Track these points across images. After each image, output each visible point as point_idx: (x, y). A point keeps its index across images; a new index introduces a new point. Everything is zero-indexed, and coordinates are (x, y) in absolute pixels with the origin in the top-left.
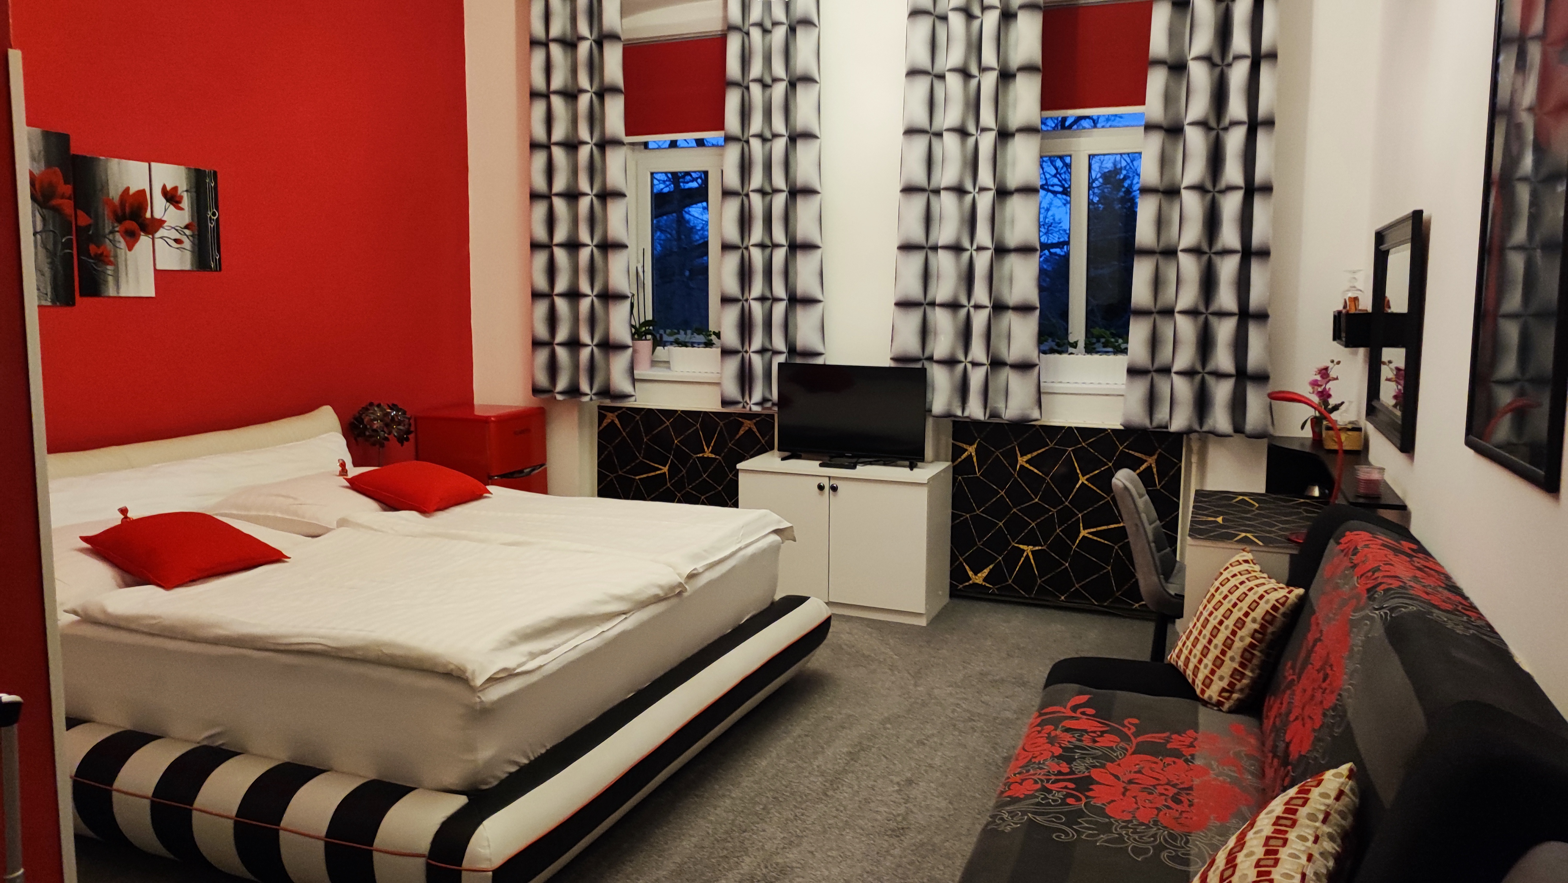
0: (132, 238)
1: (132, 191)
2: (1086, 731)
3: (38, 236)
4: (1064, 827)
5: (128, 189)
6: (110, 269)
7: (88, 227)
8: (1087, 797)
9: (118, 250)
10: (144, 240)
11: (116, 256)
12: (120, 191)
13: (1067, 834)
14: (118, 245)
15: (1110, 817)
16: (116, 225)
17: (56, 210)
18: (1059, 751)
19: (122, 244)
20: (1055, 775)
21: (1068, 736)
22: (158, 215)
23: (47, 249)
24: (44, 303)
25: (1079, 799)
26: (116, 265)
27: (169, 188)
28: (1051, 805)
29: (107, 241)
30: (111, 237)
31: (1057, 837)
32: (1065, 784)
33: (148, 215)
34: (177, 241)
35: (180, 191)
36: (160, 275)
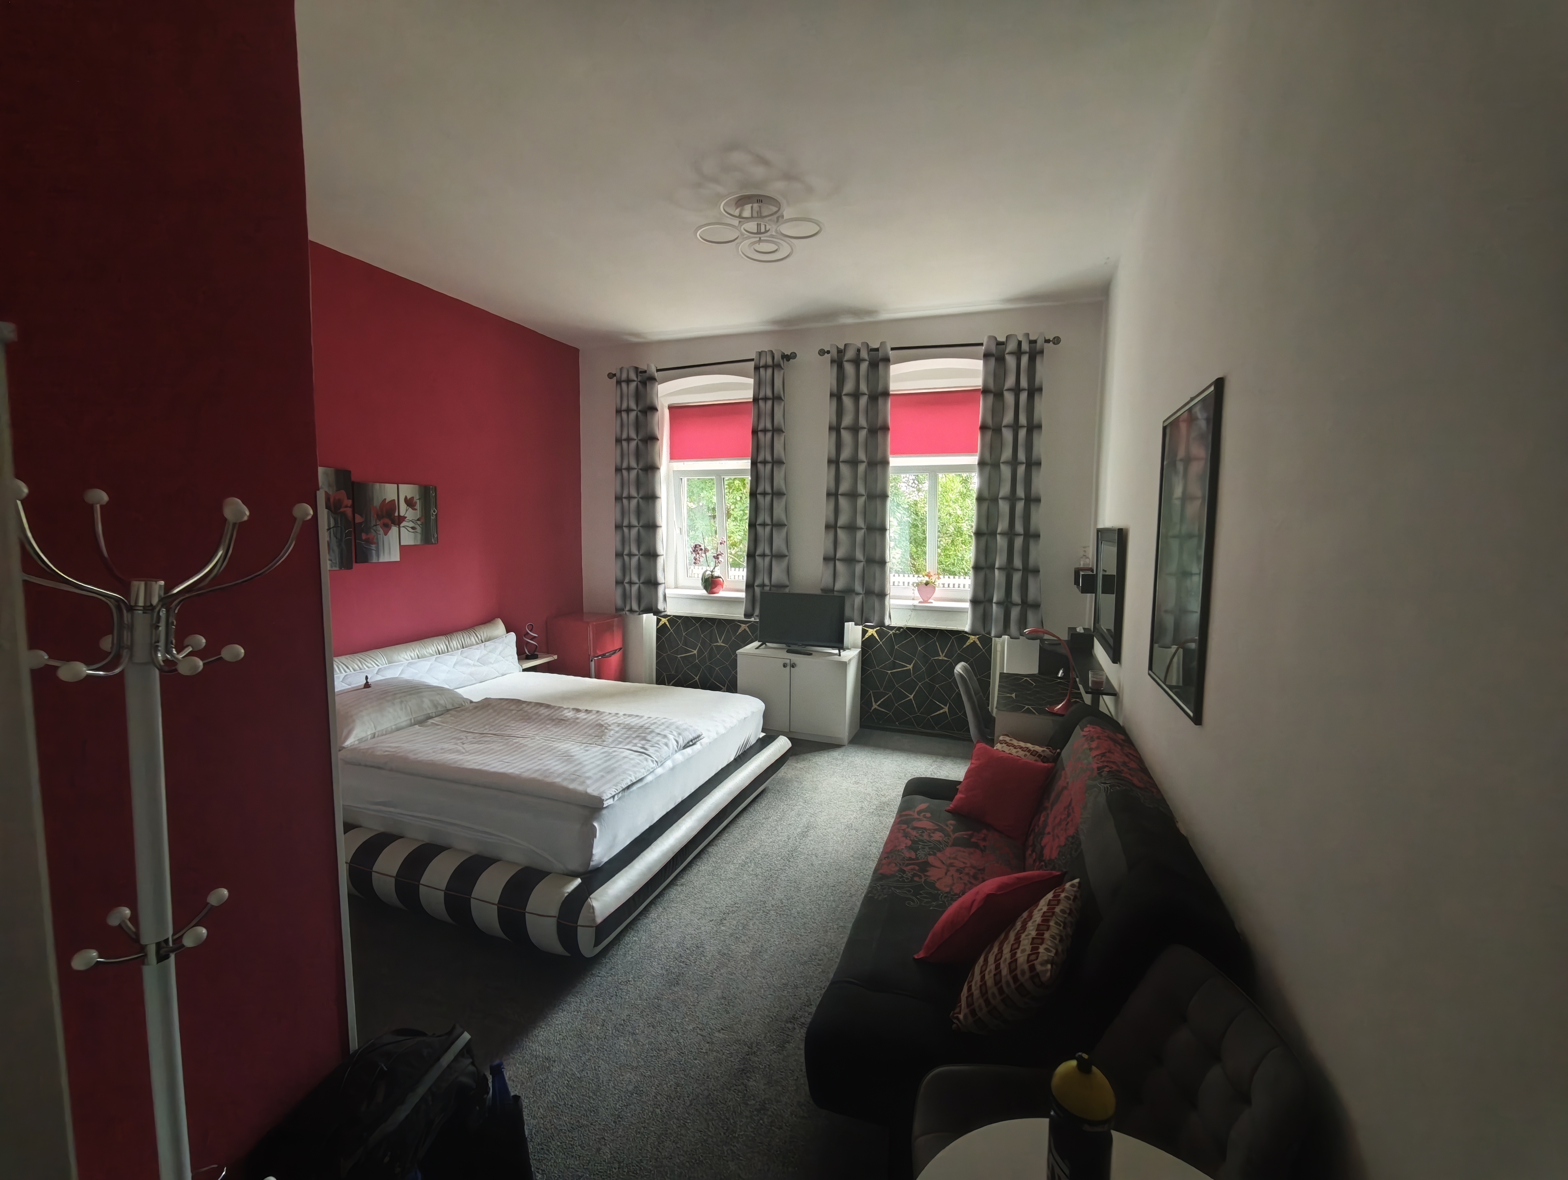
0: (387, 528)
1: (387, 501)
2: (925, 829)
3: (332, 530)
4: (911, 897)
5: (385, 499)
6: (373, 547)
7: (361, 524)
8: (926, 876)
9: (379, 536)
10: (394, 529)
11: (377, 539)
12: (380, 501)
13: (913, 901)
14: (379, 533)
15: (938, 890)
16: (378, 521)
17: (344, 514)
18: (909, 843)
19: (381, 532)
20: (907, 860)
21: (914, 833)
22: (402, 514)
23: (336, 538)
24: (334, 569)
25: (921, 878)
26: (377, 544)
27: (408, 497)
28: (906, 882)
29: (372, 531)
30: (374, 528)
31: (909, 904)
32: (912, 867)
33: (396, 514)
34: (413, 528)
35: (415, 499)
36: (403, 549)
